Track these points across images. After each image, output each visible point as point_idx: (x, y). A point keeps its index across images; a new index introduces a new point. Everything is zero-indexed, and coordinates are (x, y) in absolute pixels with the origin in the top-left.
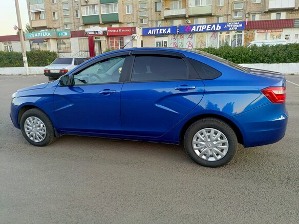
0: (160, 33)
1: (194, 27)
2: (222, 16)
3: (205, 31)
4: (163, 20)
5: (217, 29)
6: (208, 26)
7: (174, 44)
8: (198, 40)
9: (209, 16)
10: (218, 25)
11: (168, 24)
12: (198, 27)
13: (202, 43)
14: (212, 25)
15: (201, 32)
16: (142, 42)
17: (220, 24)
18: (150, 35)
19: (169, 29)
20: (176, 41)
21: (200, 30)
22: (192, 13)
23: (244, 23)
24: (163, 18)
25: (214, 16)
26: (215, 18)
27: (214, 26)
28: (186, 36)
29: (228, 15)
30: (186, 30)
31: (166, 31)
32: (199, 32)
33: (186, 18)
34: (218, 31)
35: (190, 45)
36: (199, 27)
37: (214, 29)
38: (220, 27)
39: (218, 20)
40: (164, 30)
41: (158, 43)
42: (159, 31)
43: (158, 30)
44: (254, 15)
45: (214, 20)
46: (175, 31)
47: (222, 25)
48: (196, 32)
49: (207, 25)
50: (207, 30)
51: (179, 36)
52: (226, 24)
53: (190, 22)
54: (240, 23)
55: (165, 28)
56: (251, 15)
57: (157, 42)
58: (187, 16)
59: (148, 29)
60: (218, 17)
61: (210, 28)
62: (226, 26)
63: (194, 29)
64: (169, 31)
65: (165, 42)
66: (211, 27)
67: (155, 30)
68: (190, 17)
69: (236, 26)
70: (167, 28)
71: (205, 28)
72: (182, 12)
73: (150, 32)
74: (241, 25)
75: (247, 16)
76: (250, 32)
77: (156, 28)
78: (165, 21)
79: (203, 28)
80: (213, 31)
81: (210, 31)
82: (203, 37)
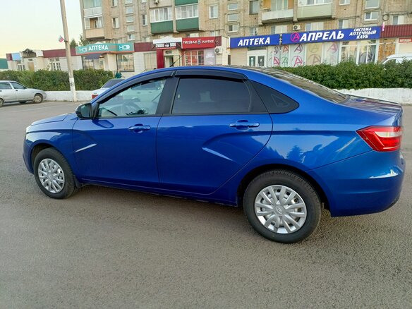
0: (255, 44)
1: (305, 35)
2: (347, 19)
3: (320, 40)
4: (260, 26)
5: (338, 38)
6: (325, 33)
7: (275, 59)
8: (310, 53)
10: (340, 32)
11: (268, 31)
12: (310, 34)
13: (315, 57)
14: (331, 32)
15: (315, 42)
16: (229, 57)
17: (343, 31)
18: (243, 47)
19: (269, 39)
20: (278, 56)
21: (313, 39)
22: (302, 16)
23: (379, 29)
24: (261, 24)
25: (334, 19)
26: (337, 22)
27: (334, 33)
28: (292, 49)
29: (356, 17)
30: (293, 40)
31: (264, 41)
32: (311, 42)
33: (294, 23)
34: (339, 40)
35: (298, 61)
36: (312, 36)
37: (334, 38)
38: (343, 35)
39: (341, 25)
40: (261, 40)
41: (252, 59)
42: (254, 41)
43: (252, 40)
44: (396, 17)
45: (336, 25)
46: (276, 41)
47: (347, 32)
48: (307, 42)
49: (323, 32)
50: (324, 38)
51: (283, 48)
52: (352, 30)
53: (299, 28)
54: (373, 29)
55: (262, 37)
56: (391, 17)
57: (250, 58)
58: (295, 20)
59: (238, 39)
60: (341, 21)
61: (329, 37)
62: (351, 34)
63: (304, 37)
64: (268, 41)
65: (263, 58)
66: (330, 34)
67: (248, 40)
68: (300, 21)
69: (367, 32)
70: (266, 37)
71: (321, 36)
72: (288, 14)
73: (241, 43)
74: (375, 32)
75: (385, 18)
76: (388, 42)
77: (249, 38)
78: (263, 27)
79: (317, 37)
80: (332, 40)
81: (328, 41)
82: (318, 49)
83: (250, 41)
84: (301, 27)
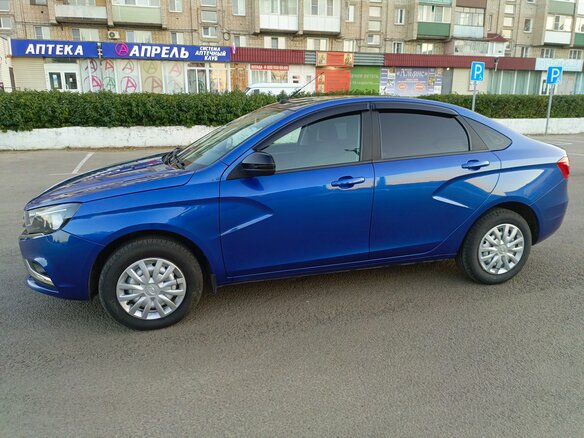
0: (58, 53)
1: (136, 48)
3: (158, 57)
4: (53, 25)
5: (182, 56)
6: (164, 48)
7: (93, 79)
8: (146, 75)
9: (157, 28)
10: (183, 49)
11: (67, 34)
12: (144, 48)
13: (154, 81)
14: (172, 47)
15: (151, 59)
16: (11, 70)
17: (187, 48)
18: (30, 56)
19: (80, 47)
20: (98, 74)
21: (148, 55)
22: (120, 19)
23: (229, 50)
24: (55, 22)
26: (168, 34)
27: (175, 50)
28: (119, 65)
29: (193, 31)
31: (73, 50)
32: (146, 58)
33: (109, 27)
34: (183, 60)
35: (130, 84)
36: (146, 50)
37: (177, 56)
38: (187, 53)
39: (175, 38)
40: (68, 49)
41: (55, 76)
42: (54, 49)
43: (51, 46)
44: (237, 37)
45: (167, 38)
46: (91, 52)
47: (192, 49)
48: (139, 59)
49: (161, 46)
50: (163, 55)
51: (104, 63)
52: (198, 48)
53: (117, 36)
54: (222, 50)
55: (69, 43)
56: (232, 36)
57: (51, 74)
58: (111, 23)
59: (25, 43)
60: (174, 33)
61: (169, 54)
62: (197, 53)
63: (135, 51)
64: (80, 50)
65: (73, 76)
66: (171, 50)
67: (43, 46)
68: (117, 25)
69: (216, 54)
70: (75, 45)
71: (158, 52)
72: (99, 13)
73: (30, 49)
74: (224, 54)
75: (226, 36)
76: (240, 67)
77: (46, 42)
78: (59, 28)
79: (154, 52)
80: (174, 59)
81: (169, 59)
82: (156, 69)
83: (47, 49)
84: (120, 35)
